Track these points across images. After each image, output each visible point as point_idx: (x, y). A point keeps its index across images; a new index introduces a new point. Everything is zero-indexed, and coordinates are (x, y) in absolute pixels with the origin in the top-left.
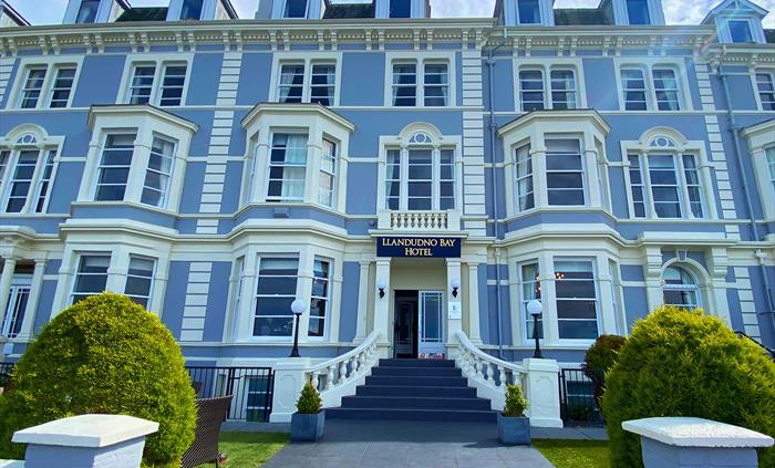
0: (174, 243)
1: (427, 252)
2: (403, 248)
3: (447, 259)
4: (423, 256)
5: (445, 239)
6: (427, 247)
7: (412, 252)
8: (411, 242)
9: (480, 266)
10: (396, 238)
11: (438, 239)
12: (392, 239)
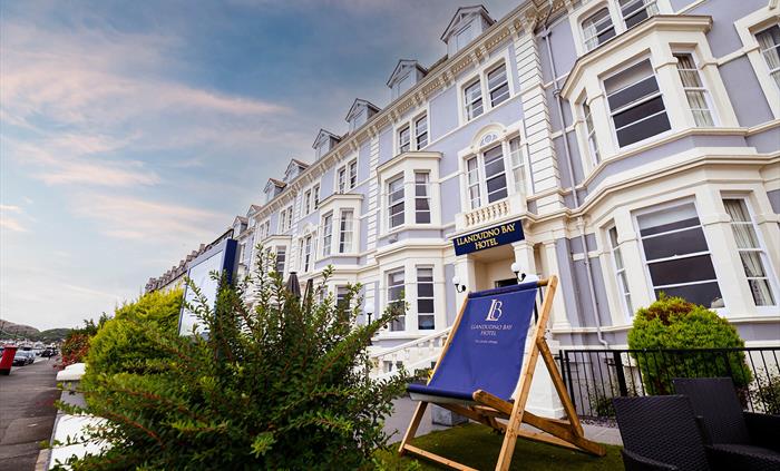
0: (358, 274)
1: (493, 242)
2: (472, 243)
3: (513, 244)
4: (491, 247)
5: (506, 225)
6: (492, 237)
7: (481, 246)
8: (478, 236)
9: (556, 243)
10: (466, 236)
11: (499, 227)
12: (463, 238)
